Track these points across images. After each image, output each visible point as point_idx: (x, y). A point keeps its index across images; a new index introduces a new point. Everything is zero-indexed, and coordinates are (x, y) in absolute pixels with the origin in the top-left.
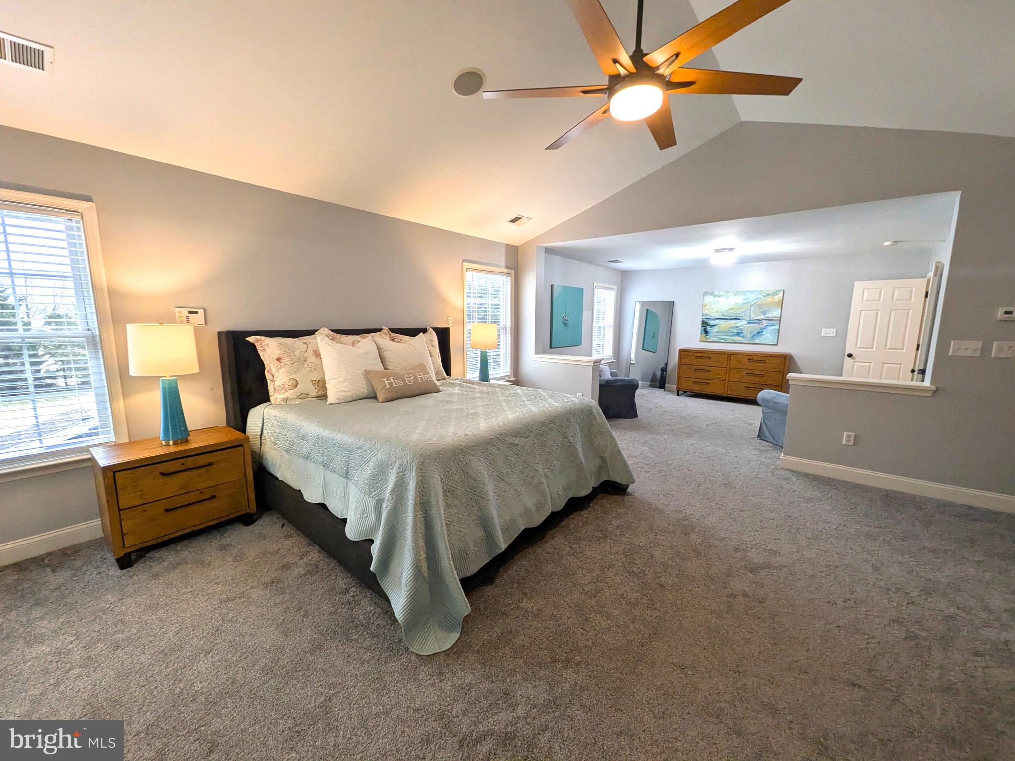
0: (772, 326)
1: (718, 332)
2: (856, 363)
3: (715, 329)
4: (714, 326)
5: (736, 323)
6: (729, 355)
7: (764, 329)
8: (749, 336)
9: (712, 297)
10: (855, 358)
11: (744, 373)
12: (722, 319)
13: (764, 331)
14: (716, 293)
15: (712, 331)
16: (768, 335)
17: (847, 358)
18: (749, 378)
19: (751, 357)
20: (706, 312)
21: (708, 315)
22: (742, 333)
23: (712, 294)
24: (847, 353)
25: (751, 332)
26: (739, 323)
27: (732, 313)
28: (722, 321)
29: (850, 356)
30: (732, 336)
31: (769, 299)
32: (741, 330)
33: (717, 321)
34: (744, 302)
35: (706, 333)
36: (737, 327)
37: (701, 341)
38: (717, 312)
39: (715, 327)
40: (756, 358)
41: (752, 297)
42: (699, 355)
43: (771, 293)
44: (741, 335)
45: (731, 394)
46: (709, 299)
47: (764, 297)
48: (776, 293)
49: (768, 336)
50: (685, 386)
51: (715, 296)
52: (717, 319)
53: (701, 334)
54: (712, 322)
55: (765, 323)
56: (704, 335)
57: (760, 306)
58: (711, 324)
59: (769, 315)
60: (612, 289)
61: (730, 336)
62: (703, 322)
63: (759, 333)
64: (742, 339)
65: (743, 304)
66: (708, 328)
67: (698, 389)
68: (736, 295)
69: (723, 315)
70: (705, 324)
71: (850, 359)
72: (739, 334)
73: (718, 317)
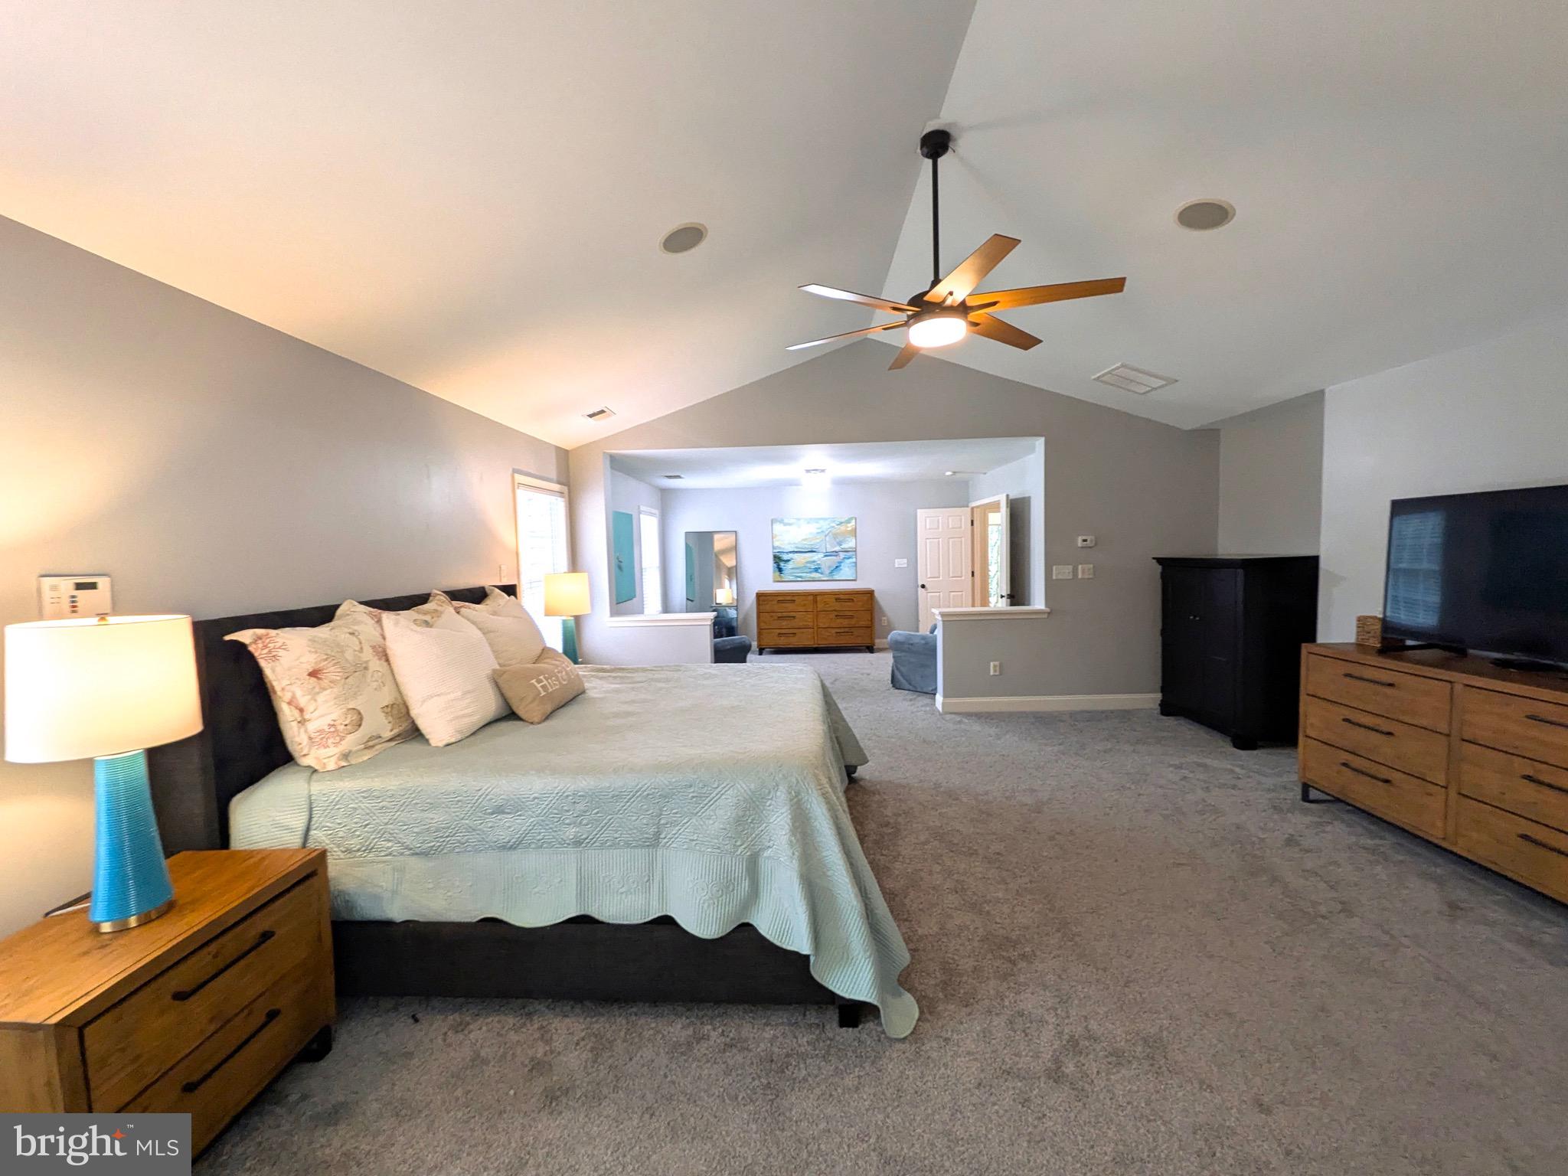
0: (849, 558)
1: (792, 569)
2: (929, 594)
3: (790, 565)
4: (789, 561)
5: (812, 557)
6: (815, 596)
7: (841, 562)
8: (827, 572)
9: (782, 525)
10: (927, 590)
11: (832, 616)
12: (797, 552)
13: (842, 564)
14: (786, 521)
15: (787, 567)
16: (847, 569)
17: (920, 589)
18: (839, 621)
19: (836, 596)
20: (776, 544)
21: (780, 548)
22: (819, 568)
23: (781, 521)
24: (920, 584)
25: (830, 567)
26: (815, 557)
27: (807, 545)
28: (796, 556)
29: (923, 586)
30: (810, 572)
31: (843, 528)
32: (818, 564)
33: (791, 555)
34: (819, 531)
35: (780, 570)
36: (814, 562)
37: (775, 581)
38: (790, 544)
39: (790, 563)
40: (842, 597)
41: (825, 525)
42: (781, 598)
43: (843, 520)
44: (820, 571)
45: (823, 643)
46: (778, 527)
47: (838, 525)
48: (848, 521)
49: (846, 572)
50: (767, 641)
51: (785, 524)
52: (791, 552)
53: (774, 572)
54: (785, 557)
55: (842, 555)
56: (778, 573)
57: (835, 536)
58: (785, 559)
59: (845, 546)
60: (652, 514)
61: (807, 573)
62: (775, 557)
63: (837, 567)
64: (820, 575)
65: (818, 533)
66: (782, 564)
67: (783, 642)
68: (808, 523)
69: (797, 548)
70: (778, 560)
71: (923, 589)
72: (816, 570)
73: (792, 550)
